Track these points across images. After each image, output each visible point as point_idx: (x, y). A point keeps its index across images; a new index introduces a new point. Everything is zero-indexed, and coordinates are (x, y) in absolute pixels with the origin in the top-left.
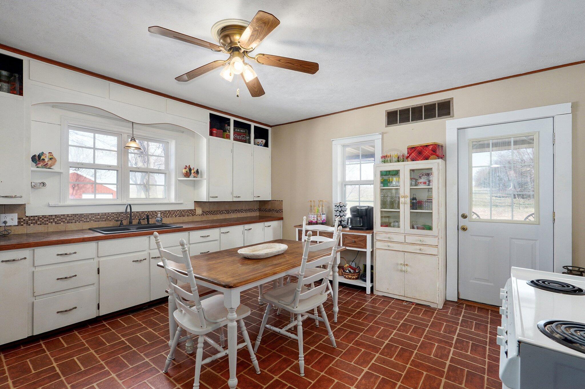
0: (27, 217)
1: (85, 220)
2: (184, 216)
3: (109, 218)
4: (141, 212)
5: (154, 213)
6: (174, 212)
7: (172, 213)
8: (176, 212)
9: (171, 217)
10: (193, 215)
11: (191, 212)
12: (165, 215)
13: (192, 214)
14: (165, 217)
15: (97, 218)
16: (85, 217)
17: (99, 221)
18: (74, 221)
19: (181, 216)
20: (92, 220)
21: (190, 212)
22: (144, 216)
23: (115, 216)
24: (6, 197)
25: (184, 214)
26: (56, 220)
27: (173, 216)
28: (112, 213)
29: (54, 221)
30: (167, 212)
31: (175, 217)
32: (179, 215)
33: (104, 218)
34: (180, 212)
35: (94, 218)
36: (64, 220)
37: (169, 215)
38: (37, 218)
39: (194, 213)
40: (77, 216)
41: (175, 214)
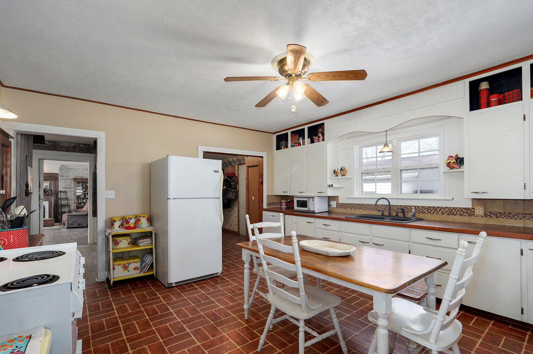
0: (339, 203)
1: (364, 208)
2: (455, 215)
3: (378, 208)
4: (404, 206)
5: (417, 208)
6: (441, 209)
7: (438, 210)
8: (444, 209)
9: (436, 214)
10: (471, 216)
11: (467, 211)
12: (429, 211)
13: (469, 214)
14: (429, 213)
15: (371, 208)
16: (364, 207)
17: (372, 210)
18: (358, 208)
19: (450, 215)
20: (368, 209)
21: (465, 211)
22: (406, 210)
23: (383, 207)
24: (320, 192)
25: (455, 212)
26: (350, 207)
27: (439, 213)
28: (381, 205)
29: (349, 207)
30: (432, 209)
31: (442, 214)
32: (447, 213)
33: (375, 208)
34: (449, 209)
35: (369, 208)
36: (354, 207)
37: (433, 211)
38: (343, 204)
39: (472, 213)
40: (360, 205)
41: (442, 211)
